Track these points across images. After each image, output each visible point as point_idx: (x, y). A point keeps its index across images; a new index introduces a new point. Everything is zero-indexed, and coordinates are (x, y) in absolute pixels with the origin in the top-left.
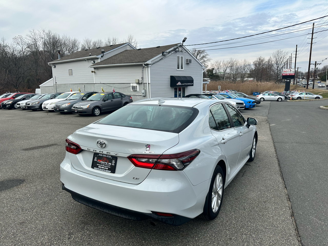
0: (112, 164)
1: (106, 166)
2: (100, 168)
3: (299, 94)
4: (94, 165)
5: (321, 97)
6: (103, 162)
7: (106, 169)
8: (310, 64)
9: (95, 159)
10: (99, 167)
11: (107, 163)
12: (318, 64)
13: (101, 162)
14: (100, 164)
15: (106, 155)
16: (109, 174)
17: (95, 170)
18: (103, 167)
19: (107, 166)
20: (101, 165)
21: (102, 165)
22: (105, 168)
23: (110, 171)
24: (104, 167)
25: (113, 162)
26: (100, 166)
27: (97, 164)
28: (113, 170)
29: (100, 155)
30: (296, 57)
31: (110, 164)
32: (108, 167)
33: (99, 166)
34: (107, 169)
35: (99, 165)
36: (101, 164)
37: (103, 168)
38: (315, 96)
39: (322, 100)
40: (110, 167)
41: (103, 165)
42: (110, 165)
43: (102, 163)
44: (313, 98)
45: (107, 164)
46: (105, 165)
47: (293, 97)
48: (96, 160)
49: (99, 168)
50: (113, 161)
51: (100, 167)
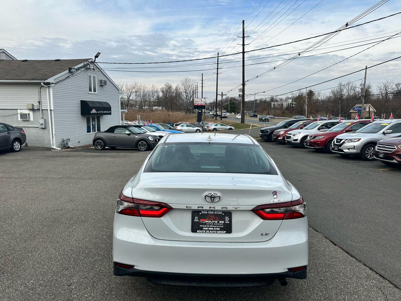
0: (225, 221)
1: (216, 226)
2: (206, 230)
3: (215, 125)
4: (195, 228)
5: (233, 128)
6: (210, 222)
7: (217, 231)
8: (217, 95)
9: (195, 219)
10: (204, 229)
11: (216, 222)
12: (224, 95)
13: (207, 221)
14: (205, 224)
15: (214, 212)
16: (224, 235)
17: (199, 235)
18: (212, 227)
19: (218, 225)
20: (207, 225)
21: (209, 225)
22: (215, 229)
23: (225, 232)
24: (213, 228)
25: (226, 219)
26: (206, 227)
27: (201, 226)
28: (228, 229)
29: (203, 212)
30: (202, 87)
31: (223, 222)
32: (220, 226)
33: (205, 227)
34: (219, 229)
35: (203, 226)
36: (208, 225)
37: (212, 229)
38: (229, 127)
39: (234, 131)
40: (222, 226)
41: (211, 225)
42: (221, 223)
43: (208, 223)
44: (227, 129)
45: (217, 223)
46: (213, 225)
47: (209, 128)
48: (198, 221)
49: (204, 230)
50: (226, 217)
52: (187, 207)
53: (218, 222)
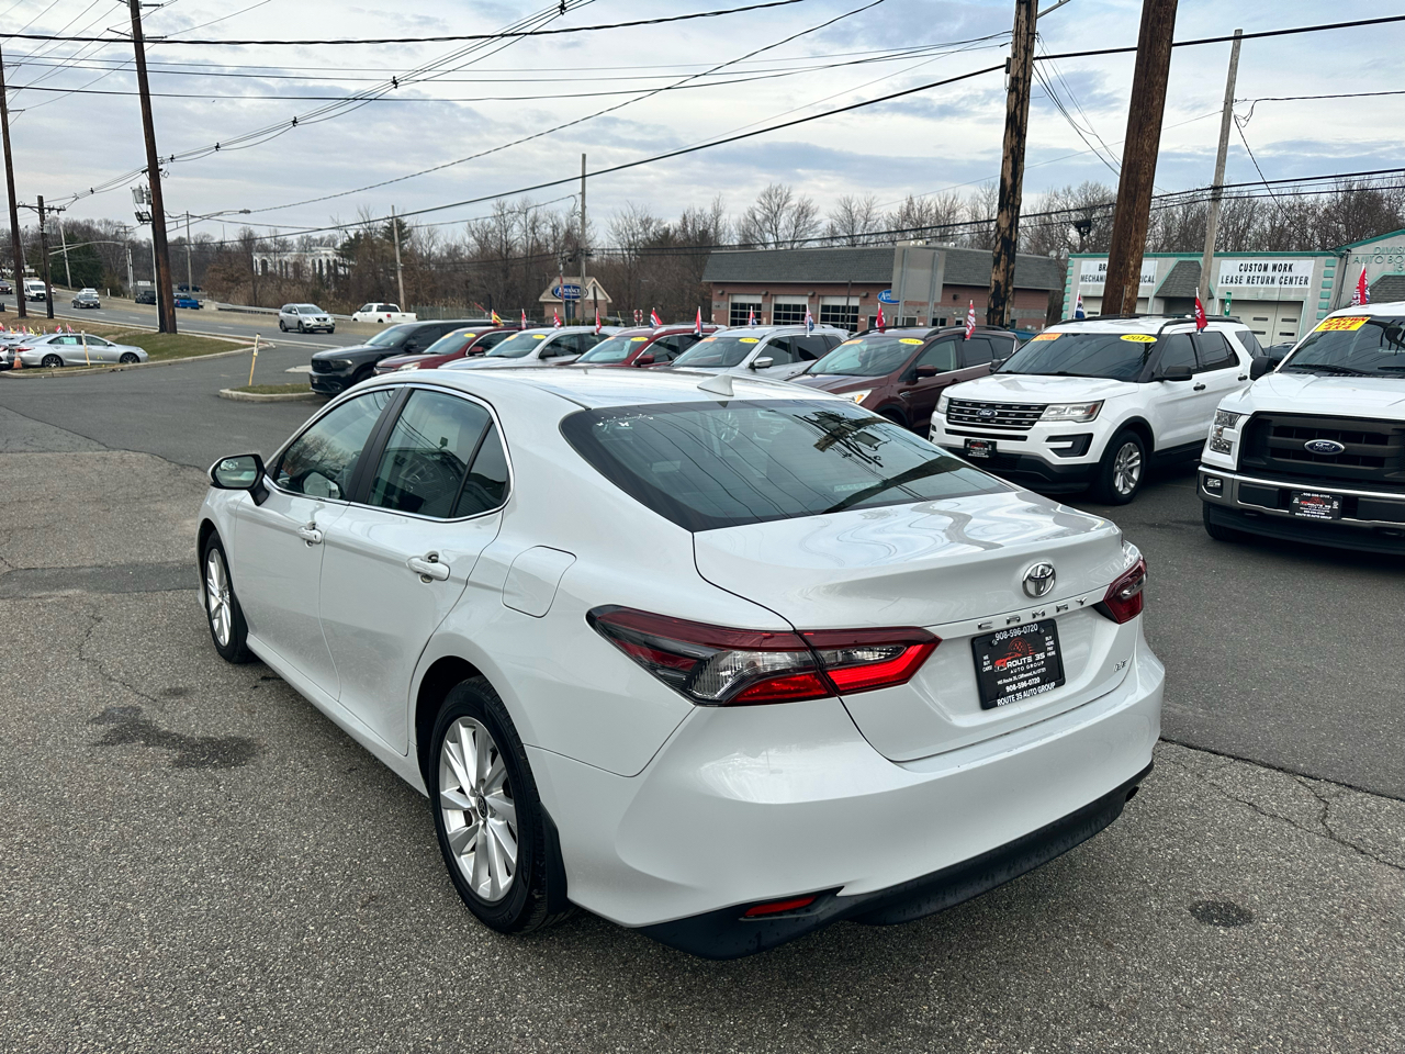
0: (1046, 652)
1: (1030, 674)
2: (1014, 692)
4: (989, 696)
6: (1017, 662)
7: (1036, 686)
9: (985, 664)
10: (1008, 689)
11: (1030, 659)
13: (1010, 664)
14: (1007, 674)
15: (1021, 629)
16: (1051, 696)
17: (1005, 712)
18: (1022, 680)
19: (1034, 669)
20: (1011, 676)
21: (1017, 674)
22: (1031, 682)
23: (1053, 684)
24: (1027, 679)
25: (1048, 644)
26: (1011, 683)
27: (1000, 682)
28: (1054, 674)
29: (998, 637)
31: (1042, 656)
32: (1039, 671)
33: (1009, 684)
34: (1038, 680)
35: (1005, 681)
36: (1014, 674)
37: (1024, 684)
40: (1044, 669)
41: (1021, 672)
42: (1040, 660)
43: (1013, 668)
45: (1032, 663)
46: (1026, 671)
48: (991, 668)
49: (1011, 693)
50: (1047, 638)
51: (1014, 687)
52: (980, 627)
53: (1034, 658)
